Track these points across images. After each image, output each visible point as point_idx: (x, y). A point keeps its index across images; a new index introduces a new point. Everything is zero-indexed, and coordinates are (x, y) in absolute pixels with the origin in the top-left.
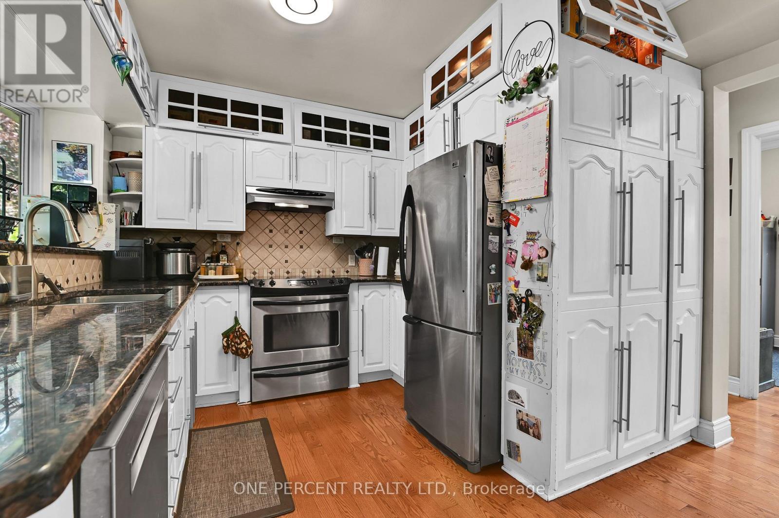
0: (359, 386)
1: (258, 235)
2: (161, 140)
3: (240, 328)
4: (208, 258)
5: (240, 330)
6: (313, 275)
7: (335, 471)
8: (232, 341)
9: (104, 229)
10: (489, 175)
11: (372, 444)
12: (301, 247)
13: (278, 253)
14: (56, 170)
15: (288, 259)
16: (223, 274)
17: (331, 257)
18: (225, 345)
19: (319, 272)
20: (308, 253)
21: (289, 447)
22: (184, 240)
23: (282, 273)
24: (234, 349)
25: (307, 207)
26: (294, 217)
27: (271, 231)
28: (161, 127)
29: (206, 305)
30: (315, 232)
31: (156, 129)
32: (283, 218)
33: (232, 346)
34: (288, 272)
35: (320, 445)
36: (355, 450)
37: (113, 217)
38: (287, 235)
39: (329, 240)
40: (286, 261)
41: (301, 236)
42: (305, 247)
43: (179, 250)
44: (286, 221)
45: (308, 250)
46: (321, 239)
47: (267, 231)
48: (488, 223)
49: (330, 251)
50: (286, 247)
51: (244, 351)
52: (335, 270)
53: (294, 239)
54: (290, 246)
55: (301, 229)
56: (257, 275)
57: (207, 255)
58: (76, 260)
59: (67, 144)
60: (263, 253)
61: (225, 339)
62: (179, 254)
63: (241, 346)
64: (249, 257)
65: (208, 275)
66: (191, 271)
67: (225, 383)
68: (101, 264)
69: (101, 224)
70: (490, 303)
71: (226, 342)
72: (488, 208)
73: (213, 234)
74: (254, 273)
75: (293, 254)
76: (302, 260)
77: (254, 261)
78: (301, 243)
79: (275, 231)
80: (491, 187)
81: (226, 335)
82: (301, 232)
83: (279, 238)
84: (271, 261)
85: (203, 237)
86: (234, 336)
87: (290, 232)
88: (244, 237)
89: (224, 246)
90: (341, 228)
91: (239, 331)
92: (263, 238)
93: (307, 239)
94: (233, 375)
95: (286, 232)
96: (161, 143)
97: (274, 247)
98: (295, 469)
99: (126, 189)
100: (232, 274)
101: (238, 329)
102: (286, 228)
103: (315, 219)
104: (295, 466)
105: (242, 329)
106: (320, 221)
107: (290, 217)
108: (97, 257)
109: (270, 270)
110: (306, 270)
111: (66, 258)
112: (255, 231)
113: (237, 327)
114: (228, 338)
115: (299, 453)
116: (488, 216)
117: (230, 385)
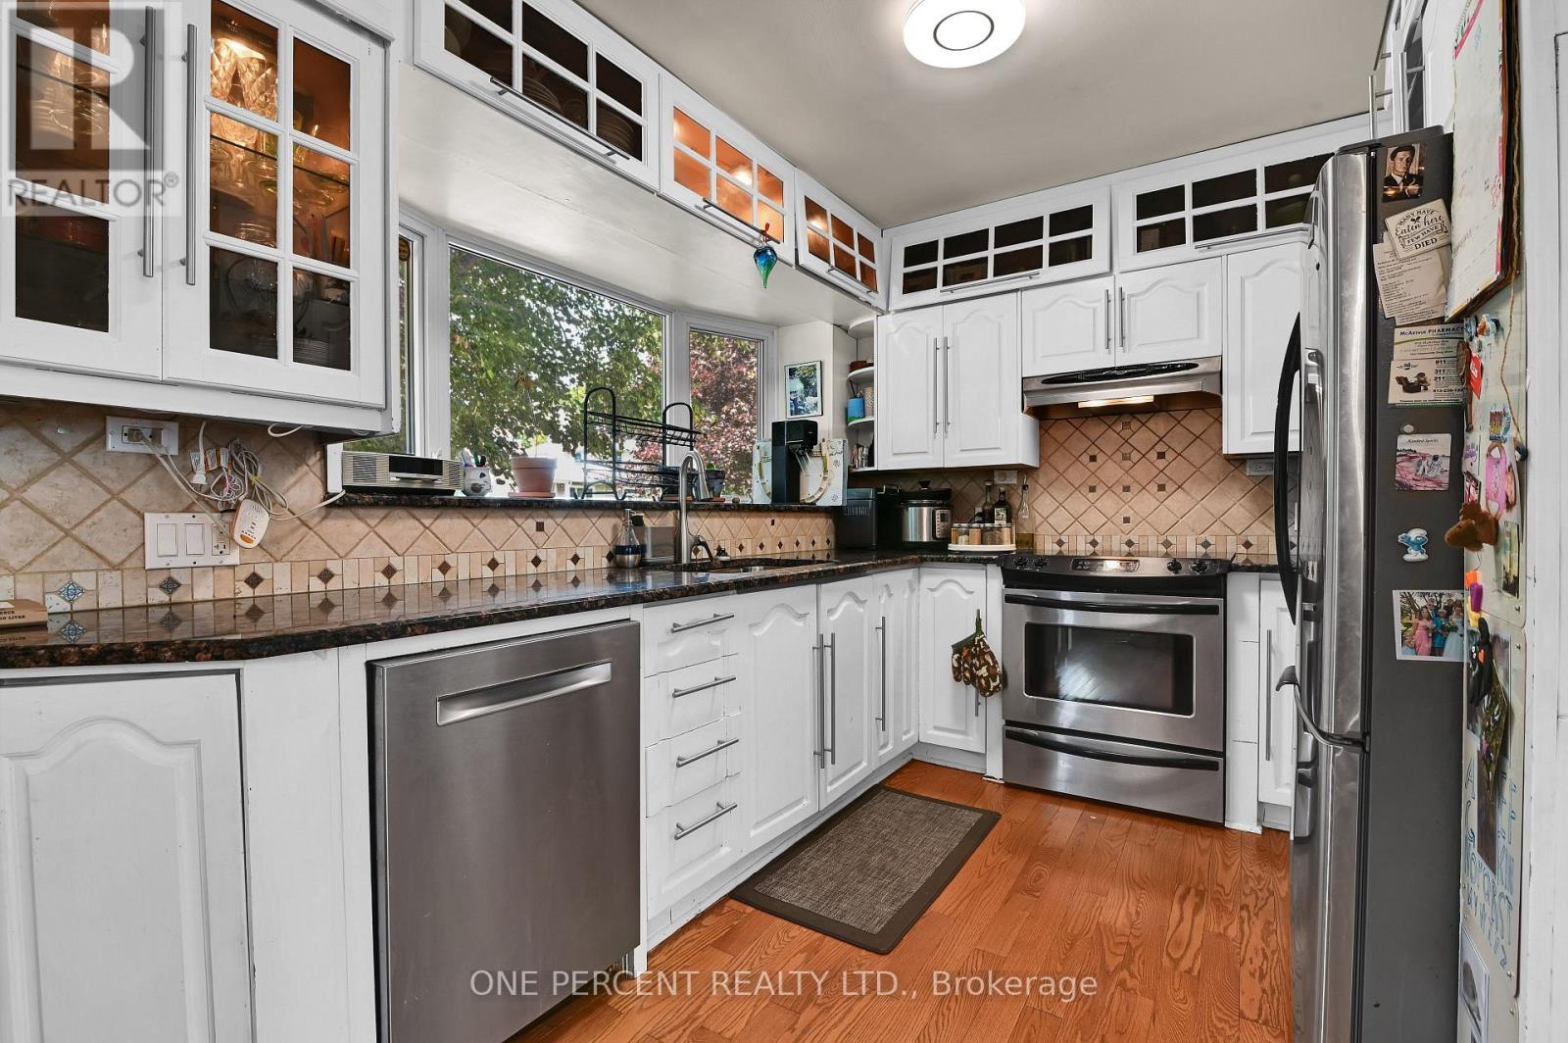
0: (1258, 830)
1: (1068, 468)
2: (896, 331)
3: (981, 640)
4: (979, 514)
5: (981, 643)
6: (1192, 549)
7: (1010, 943)
8: (966, 661)
9: (829, 475)
10: (1396, 240)
11: (1137, 948)
12: (1162, 488)
13: (1108, 503)
14: (789, 402)
15: (1130, 514)
16: (982, 542)
17: (1242, 510)
18: (956, 665)
19: (1206, 544)
20: (1178, 501)
21: (984, 870)
22: (934, 486)
23: (1117, 543)
24: (968, 675)
25: (1151, 399)
26: (1143, 424)
27: (1093, 459)
28: (898, 311)
29: (937, 594)
30: (1195, 453)
31: (889, 317)
32: (1119, 428)
33: (966, 669)
34: (1130, 543)
35: (1038, 894)
36: (1089, 936)
37: (840, 458)
38: (1128, 464)
39: (1236, 468)
40: (1127, 520)
41: (1161, 464)
42: (1170, 487)
43: (925, 501)
44: (1126, 433)
45: (1179, 495)
46: (1215, 467)
47: (1085, 459)
48: (1396, 395)
49: (1239, 495)
50: (1127, 489)
51: (983, 682)
52: (1252, 540)
53: (1141, 472)
54: (1135, 488)
55: (1160, 448)
56: (1064, 547)
57: (979, 510)
58: (777, 520)
59: (798, 367)
60: (1078, 503)
61: (956, 656)
62: (925, 509)
63: (979, 673)
64: (1051, 511)
65: (957, 543)
66: (938, 537)
67: (964, 733)
68: (833, 526)
69: (826, 471)
70: (1402, 654)
71: (958, 660)
72: (1395, 347)
73: (988, 472)
74: (1060, 543)
75: (1144, 503)
76: (1164, 518)
77: (1060, 519)
78: (1161, 479)
79: (1100, 458)
80: (1406, 276)
81: (958, 648)
82: (1161, 455)
83: (1111, 471)
84: (1094, 519)
85: (972, 479)
86: (970, 652)
87: (1135, 456)
88: (1041, 474)
89: (1004, 493)
90: (1243, 437)
91: (979, 645)
92: (1076, 474)
93: (1176, 468)
94: (976, 724)
95: (1126, 457)
96: (896, 335)
97: (1099, 491)
98: (953, 907)
99: (861, 415)
100: (1001, 542)
101: (979, 641)
102: (1127, 449)
103: (1196, 422)
104: (958, 902)
105: (984, 643)
106: (1210, 426)
107: (1135, 425)
108: (823, 515)
109: (1091, 538)
110: (1172, 540)
111: (760, 517)
112: (1060, 460)
113: (977, 638)
114: (960, 653)
115: (988, 886)
116: (1396, 371)
117: (971, 738)
